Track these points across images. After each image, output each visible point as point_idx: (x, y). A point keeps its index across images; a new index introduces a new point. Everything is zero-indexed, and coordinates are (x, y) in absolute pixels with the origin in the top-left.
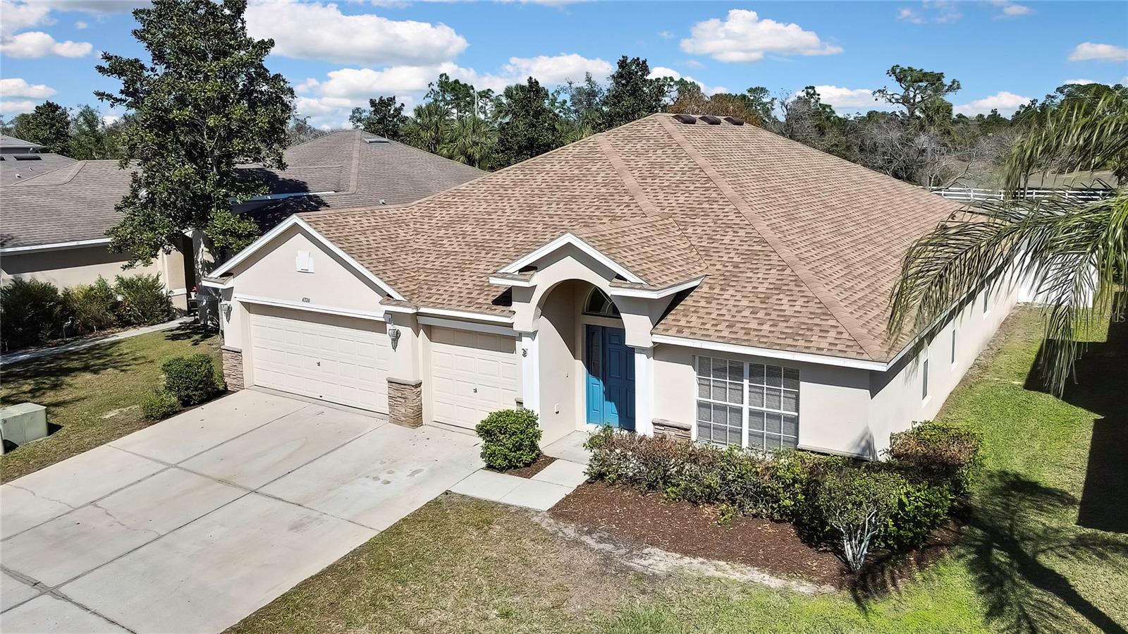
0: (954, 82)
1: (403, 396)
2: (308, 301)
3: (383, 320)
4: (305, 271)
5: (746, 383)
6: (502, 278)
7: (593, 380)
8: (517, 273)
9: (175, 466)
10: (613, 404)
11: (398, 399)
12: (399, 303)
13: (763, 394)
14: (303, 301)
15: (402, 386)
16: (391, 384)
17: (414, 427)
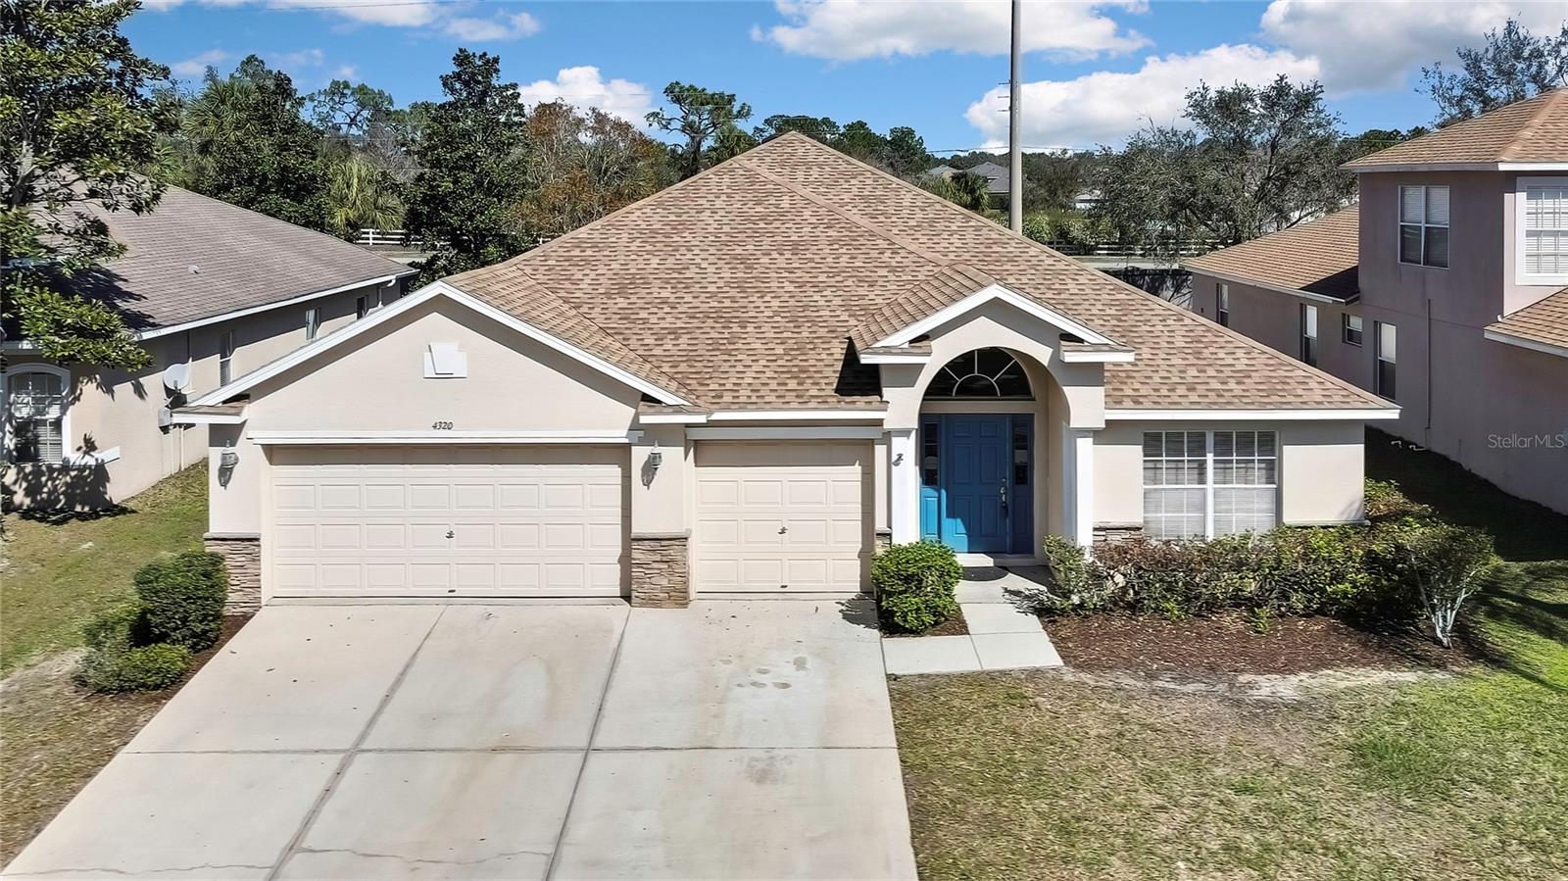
0: (743, 108)
1: (665, 559)
2: (448, 426)
3: (627, 441)
4: (448, 377)
5: (1210, 457)
6: (884, 353)
7: (930, 491)
8: (906, 345)
9: (357, 749)
10: (959, 521)
11: (655, 565)
12: (678, 410)
13: (1232, 468)
14: (435, 427)
15: (664, 543)
16: (640, 543)
17: (684, 605)
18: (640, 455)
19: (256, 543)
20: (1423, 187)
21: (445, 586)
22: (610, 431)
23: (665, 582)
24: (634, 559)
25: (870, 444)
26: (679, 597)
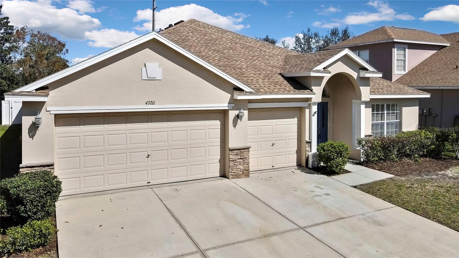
1: (242, 157)
2: (153, 103)
3: (227, 108)
4: (153, 79)
5: (385, 112)
8: (322, 70)
11: (238, 160)
12: (251, 93)
13: (390, 115)
14: (146, 103)
15: (241, 151)
16: (233, 151)
17: (248, 176)
18: (232, 114)
19: (52, 167)
20: (358, 51)
21: (145, 181)
22: (220, 104)
23: (242, 167)
24: (231, 159)
25: (301, 110)
26: (246, 173)
